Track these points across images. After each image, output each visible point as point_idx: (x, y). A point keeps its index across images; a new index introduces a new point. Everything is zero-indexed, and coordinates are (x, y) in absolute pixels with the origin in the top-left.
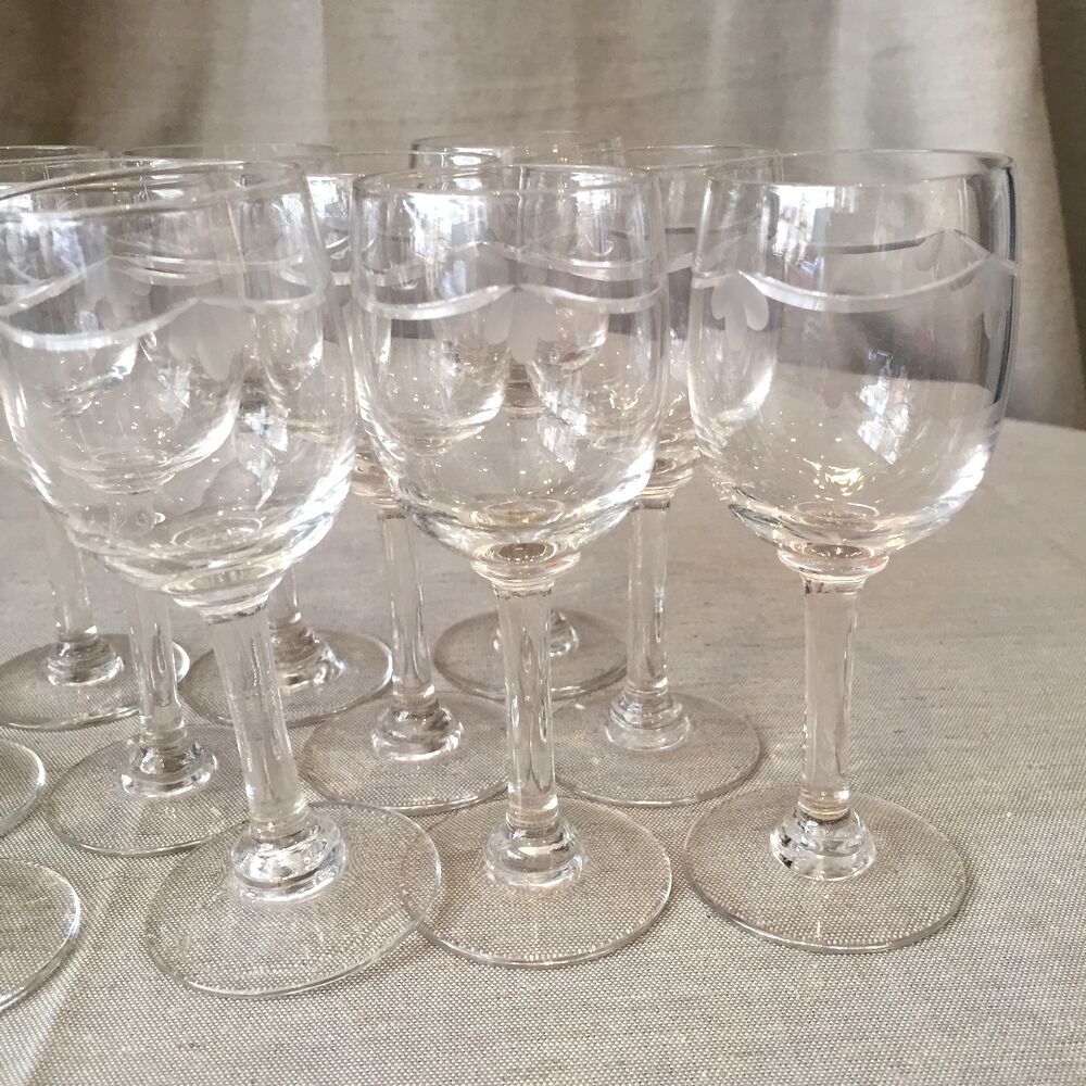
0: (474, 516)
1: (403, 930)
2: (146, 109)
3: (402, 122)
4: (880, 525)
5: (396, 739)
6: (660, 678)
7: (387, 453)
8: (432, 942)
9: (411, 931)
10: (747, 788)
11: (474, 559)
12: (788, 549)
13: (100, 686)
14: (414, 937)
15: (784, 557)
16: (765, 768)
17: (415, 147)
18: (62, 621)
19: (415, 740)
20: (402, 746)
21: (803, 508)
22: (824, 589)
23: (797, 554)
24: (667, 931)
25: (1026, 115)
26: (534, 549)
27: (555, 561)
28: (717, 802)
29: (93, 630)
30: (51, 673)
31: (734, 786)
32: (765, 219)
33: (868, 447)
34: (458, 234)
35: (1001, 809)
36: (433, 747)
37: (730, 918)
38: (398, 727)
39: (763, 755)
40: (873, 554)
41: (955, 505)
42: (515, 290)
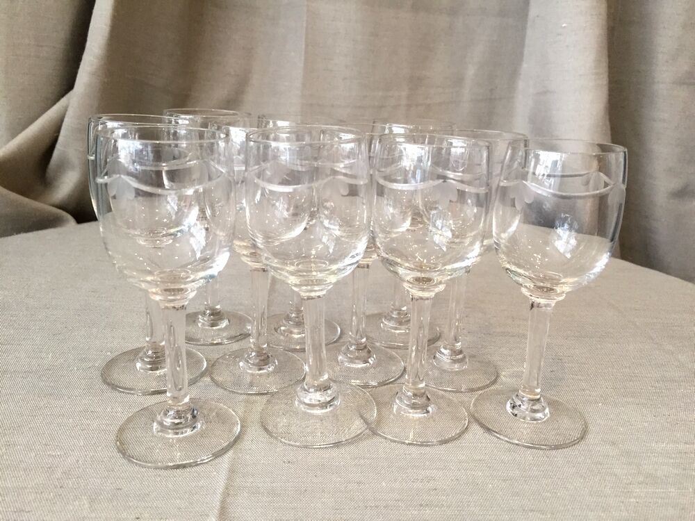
0: (407, 265)
1: (364, 429)
2: (221, 92)
3: (333, 106)
4: (563, 280)
5: (350, 358)
6: (458, 342)
7: (380, 238)
8: (375, 433)
9: (366, 429)
10: (493, 388)
11: (405, 281)
12: (526, 287)
13: (219, 330)
14: (368, 431)
15: (524, 290)
16: (499, 380)
17: (374, 123)
18: (208, 302)
19: (357, 358)
20: (351, 361)
21: (533, 272)
22: (540, 305)
23: (529, 289)
24: (467, 436)
25: (601, 124)
26: (429, 280)
27: (436, 285)
28: (481, 392)
29: (218, 307)
30: (200, 322)
31: (488, 386)
32: (533, 164)
33: (559, 251)
34: (420, 160)
35: (596, 402)
36: (366, 362)
37: (488, 430)
38: (351, 352)
39: (498, 376)
40: (558, 292)
41: (592, 276)
42: (444, 182)
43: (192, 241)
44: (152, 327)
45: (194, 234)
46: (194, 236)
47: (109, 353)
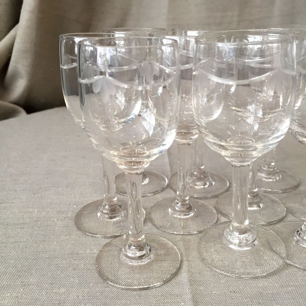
43: (144, 123)
44: (109, 186)
45: (146, 118)
46: (146, 120)
47: (75, 206)
